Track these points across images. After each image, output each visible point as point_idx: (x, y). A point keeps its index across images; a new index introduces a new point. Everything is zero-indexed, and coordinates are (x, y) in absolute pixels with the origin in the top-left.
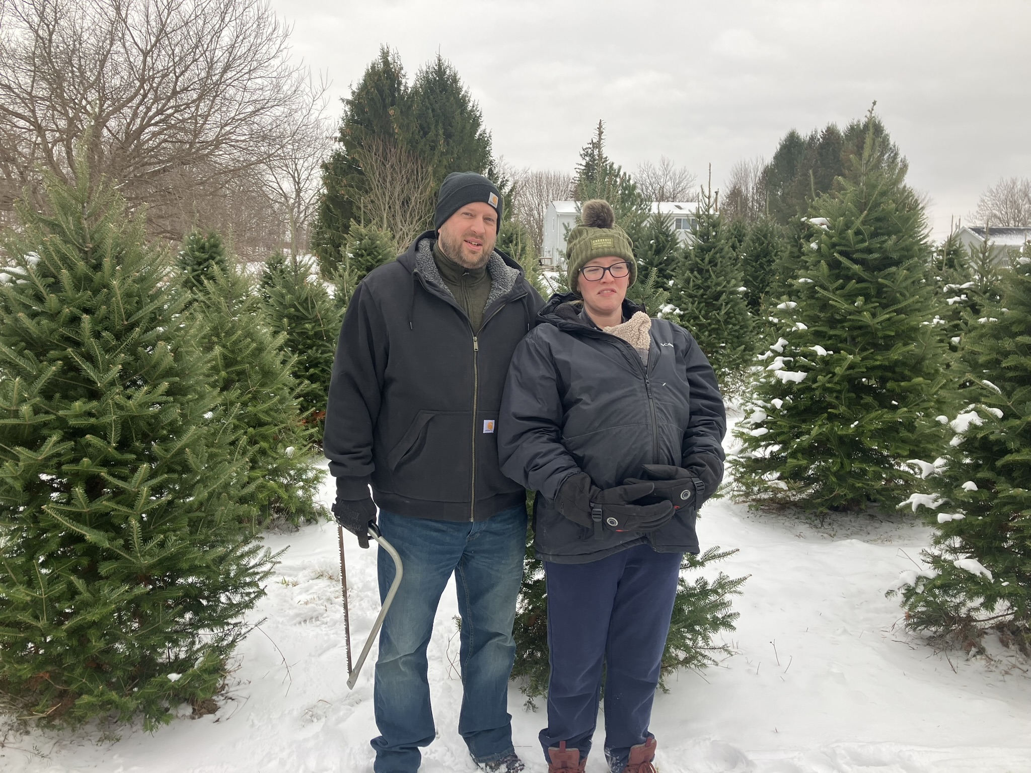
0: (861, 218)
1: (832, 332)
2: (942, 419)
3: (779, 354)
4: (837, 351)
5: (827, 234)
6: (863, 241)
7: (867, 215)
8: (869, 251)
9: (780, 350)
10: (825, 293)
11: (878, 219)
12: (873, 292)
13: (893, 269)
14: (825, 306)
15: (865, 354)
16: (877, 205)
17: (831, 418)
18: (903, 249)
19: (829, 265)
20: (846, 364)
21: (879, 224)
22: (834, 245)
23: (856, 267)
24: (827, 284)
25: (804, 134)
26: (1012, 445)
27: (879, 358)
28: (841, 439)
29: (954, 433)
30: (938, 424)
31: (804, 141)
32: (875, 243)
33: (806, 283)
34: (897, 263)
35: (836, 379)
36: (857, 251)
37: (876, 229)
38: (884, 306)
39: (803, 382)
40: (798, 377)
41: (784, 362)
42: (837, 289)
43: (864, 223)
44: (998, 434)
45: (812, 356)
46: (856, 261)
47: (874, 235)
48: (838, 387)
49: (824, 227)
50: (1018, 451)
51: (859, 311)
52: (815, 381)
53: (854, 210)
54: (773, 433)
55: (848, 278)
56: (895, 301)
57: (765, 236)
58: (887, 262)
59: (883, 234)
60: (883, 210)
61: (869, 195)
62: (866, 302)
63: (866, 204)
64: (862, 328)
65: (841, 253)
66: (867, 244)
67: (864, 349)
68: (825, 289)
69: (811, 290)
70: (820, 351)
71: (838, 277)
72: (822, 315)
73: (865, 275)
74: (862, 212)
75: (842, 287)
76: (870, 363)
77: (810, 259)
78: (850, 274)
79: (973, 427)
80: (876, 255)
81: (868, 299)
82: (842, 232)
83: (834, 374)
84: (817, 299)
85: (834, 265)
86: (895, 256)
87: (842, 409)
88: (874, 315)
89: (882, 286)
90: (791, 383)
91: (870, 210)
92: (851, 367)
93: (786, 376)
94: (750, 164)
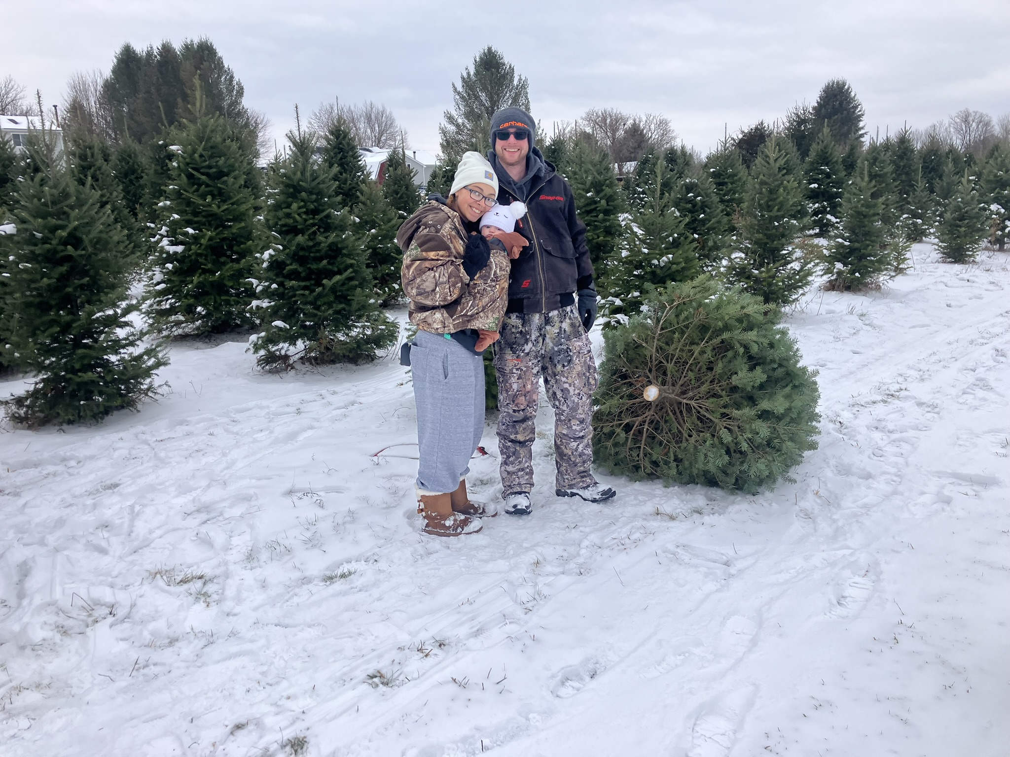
0: (202, 146)
1: (196, 219)
2: (258, 255)
3: (165, 237)
4: (200, 230)
5: (182, 157)
6: (205, 161)
7: (205, 145)
8: (210, 167)
9: (165, 234)
10: (188, 194)
11: (212, 147)
12: (216, 192)
13: (225, 178)
14: (189, 203)
15: (218, 231)
16: (209, 138)
17: (205, 271)
18: (229, 166)
19: (187, 176)
20: (207, 238)
21: (214, 150)
22: (188, 164)
23: (203, 177)
24: (188, 189)
25: (140, 48)
26: (288, 262)
27: (226, 232)
28: (212, 284)
29: (263, 261)
30: (256, 258)
31: (142, 56)
32: (213, 162)
33: (174, 188)
34: (227, 175)
35: (203, 247)
36: (203, 167)
37: (212, 154)
38: (224, 201)
39: (183, 252)
40: (180, 249)
41: (169, 241)
42: (194, 192)
43: (204, 149)
44: (282, 257)
45: (186, 234)
46: (203, 174)
47: (211, 157)
48: (205, 252)
49: (180, 152)
50: (291, 264)
51: (209, 205)
52: (190, 250)
53: (196, 141)
54: (169, 287)
55: (200, 185)
56: (230, 198)
57: (130, 156)
58: (221, 174)
59: (217, 157)
60: (214, 141)
61: (204, 132)
62: (213, 199)
63: (203, 137)
64: (213, 215)
65: (193, 169)
66: (207, 163)
67: (216, 229)
68: (187, 191)
69: (178, 194)
70: (190, 231)
71: (193, 185)
72: (188, 209)
73: (210, 182)
74: (201, 143)
75: (197, 190)
76: (222, 236)
77: (174, 173)
78: (201, 182)
79: (271, 256)
80: (214, 170)
81: (214, 197)
82: (191, 156)
83: (201, 245)
84: (183, 199)
85: (190, 177)
86: (225, 170)
87: (210, 266)
88: (219, 207)
89: (220, 189)
90: (176, 253)
91: (206, 141)
92: (211, 239)
93: (172, 249)
94: (88, 77)
